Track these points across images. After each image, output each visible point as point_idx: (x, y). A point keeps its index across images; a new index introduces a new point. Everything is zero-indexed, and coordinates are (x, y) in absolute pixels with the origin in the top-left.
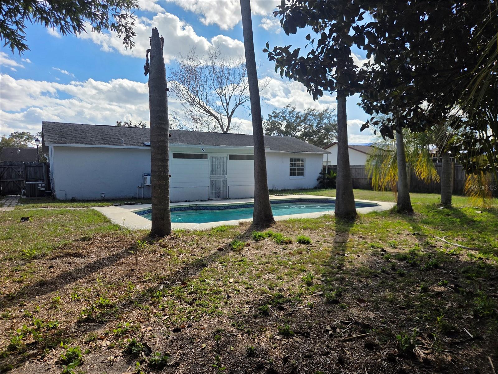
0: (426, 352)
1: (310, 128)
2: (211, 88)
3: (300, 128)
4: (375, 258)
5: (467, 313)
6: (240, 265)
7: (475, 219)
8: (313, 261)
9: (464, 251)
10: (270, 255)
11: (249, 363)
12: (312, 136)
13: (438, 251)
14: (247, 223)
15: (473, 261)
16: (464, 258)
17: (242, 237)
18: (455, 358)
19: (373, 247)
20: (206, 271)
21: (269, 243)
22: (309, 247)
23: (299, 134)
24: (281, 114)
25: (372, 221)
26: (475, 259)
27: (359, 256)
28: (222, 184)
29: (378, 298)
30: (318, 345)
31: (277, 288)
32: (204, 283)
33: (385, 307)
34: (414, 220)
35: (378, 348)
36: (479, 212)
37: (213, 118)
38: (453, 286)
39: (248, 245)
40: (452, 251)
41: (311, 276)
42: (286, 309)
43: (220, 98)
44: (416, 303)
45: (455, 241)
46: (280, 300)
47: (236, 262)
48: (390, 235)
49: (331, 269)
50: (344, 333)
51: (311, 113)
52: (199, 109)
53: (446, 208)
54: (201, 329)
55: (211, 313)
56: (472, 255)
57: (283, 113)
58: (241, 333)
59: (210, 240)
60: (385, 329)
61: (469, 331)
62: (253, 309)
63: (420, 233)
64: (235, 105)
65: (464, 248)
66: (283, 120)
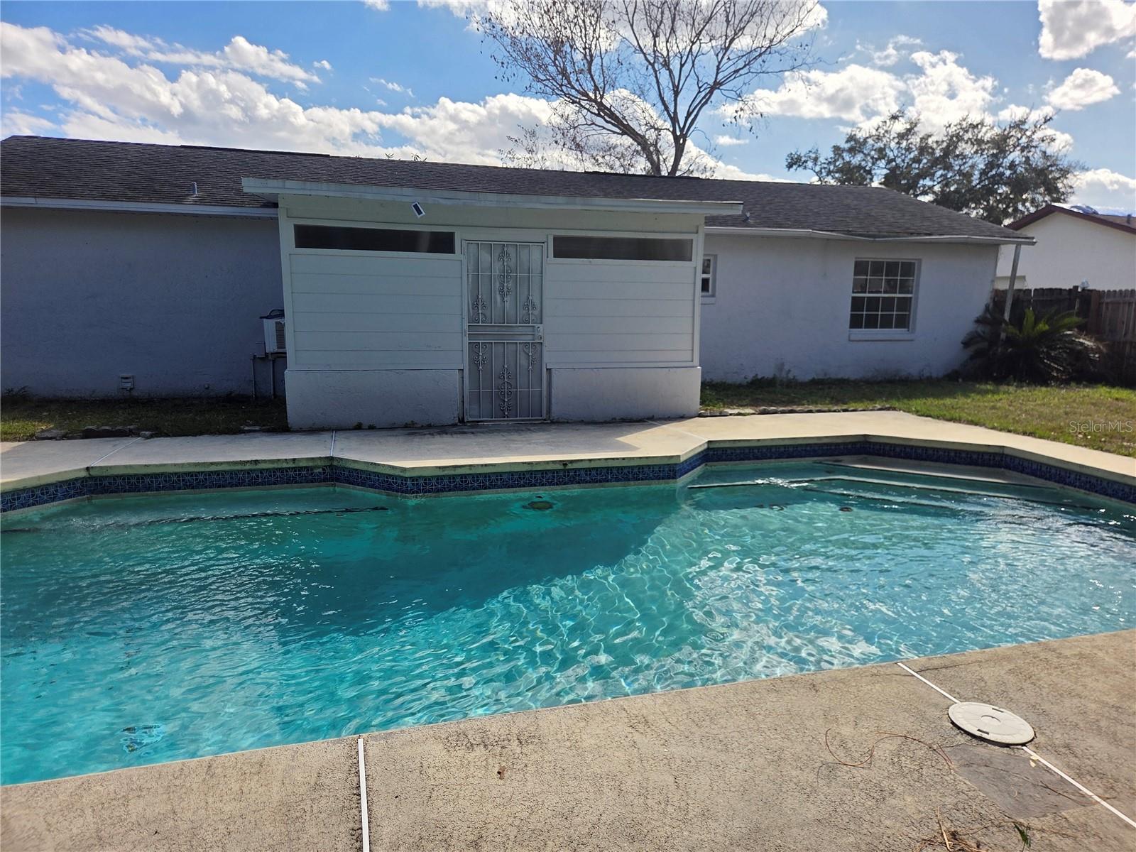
1: (960, 181)
3: (928, 182)
24: (870, 141)
28: (522, 361)
51: (970, 135)
57: (878, 139)
66: (877, 159)
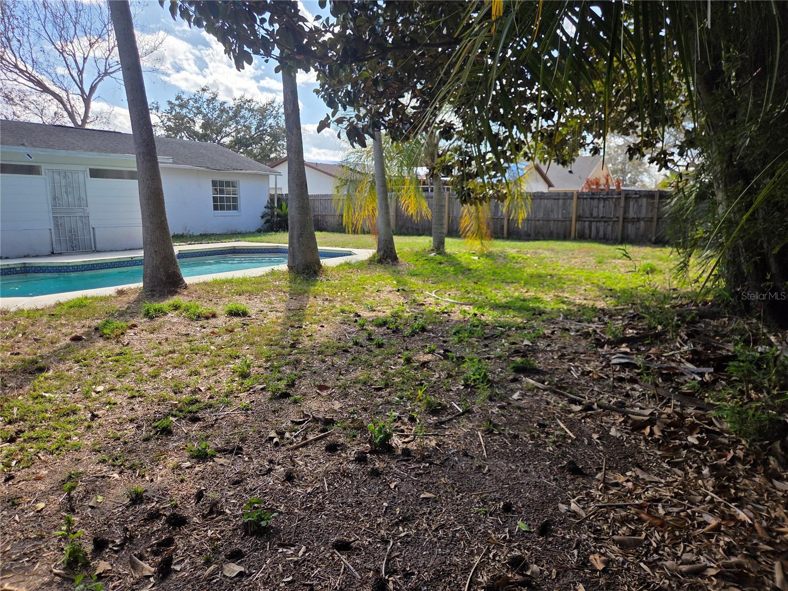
0: (407, 440)
1: (245, 131)
2: (40, 36)
3: (228, 129)
4: (345, 327)
5: (456, 383)
6: (117, 361)
7: (471, 267)
8: (251, 340)
9: (456, 308)
10: (176, 339)
11: (132, 515)
12: (250, 145)
13: (427, 310)
14: (134, 291)
15: (466, 319)
16: (456, 316)
17: (122, 314)
18: (441, 440)
19: (343, 311)
20: (46, 379)
21: (175, 320)
22: (246, 320)
23: (227, 140)
24: (191, 102)
25: (343, 276)
26: (468, 316)
27: (322, 326)
28: (80, 224)
29: (347, 381)
30: (255, 461)
31: (189, 389)
32: (42, 400)
33: (356, 391)
34: (399, 272)
35: (344, 448)
36: (476, 258)
37: (51, 97)
38: (442, 351)
39: (135, 326)
40: (443, 308)
41: (248, 362)
42: (203, 419)
43: (62, 58)
44: (397, 380)
45: (447, 295)
46: (194, 408)
47: (110, 357)
48: (366, 293)
49: (280, 350)
50: (295, 437)
51: (246, 106)
52: (15, 76)
53: (438, 254)
54: (35, 479)
55: (57, 449)
56: (465, 311)
57: (196, 101)
58: (118, 470)
59: (53, 323)
60: (354, 420)
61: (458, 405)
62: (144, 429)
63: (406, 288)
64: (97, 75)
65: (457, 304)
66: (197, 114)
